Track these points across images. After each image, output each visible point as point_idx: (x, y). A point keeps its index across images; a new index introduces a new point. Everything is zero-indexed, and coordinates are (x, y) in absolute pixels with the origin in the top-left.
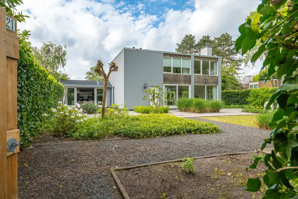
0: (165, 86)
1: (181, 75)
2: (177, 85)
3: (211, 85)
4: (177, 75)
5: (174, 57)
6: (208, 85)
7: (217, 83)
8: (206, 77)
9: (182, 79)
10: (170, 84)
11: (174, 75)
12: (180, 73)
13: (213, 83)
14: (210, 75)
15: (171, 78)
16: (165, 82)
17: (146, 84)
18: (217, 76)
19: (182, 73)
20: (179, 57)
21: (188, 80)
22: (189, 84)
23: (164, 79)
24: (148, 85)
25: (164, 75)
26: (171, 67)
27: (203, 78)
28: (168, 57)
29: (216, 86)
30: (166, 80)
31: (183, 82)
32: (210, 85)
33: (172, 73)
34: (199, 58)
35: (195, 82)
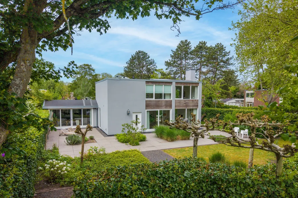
0: (147, 111)
1: (163, 100)
2: (159, 110)
3: (192, 108)
4: (159, 101)
5: (156, 84)
6: (188, 108)
7: (197, 106)
8: (187, 101)
9: (164, 104)
10: (152, 109)
11: (156, 101)
12: (162, 99)
13: (193, 106)
14: (190, 99)
15: (153, 104)
16: (147, 108)
17: (128, 111)
18: (198, 99)
19: (164, 98)
20: (161, 84)
21: (169, 104)
22: (170, 109)
23: (146, 105)
24: (131, 112)
25: (146, 101)
26: (153, 94)
27: (184, 103)
28: (150, 84)
29: (197, 109)
30: (148, 106)
31: (164, 107)
32: (190, 108)
33: (154, 99)
34: (180, 84)
35: (175, 106)
